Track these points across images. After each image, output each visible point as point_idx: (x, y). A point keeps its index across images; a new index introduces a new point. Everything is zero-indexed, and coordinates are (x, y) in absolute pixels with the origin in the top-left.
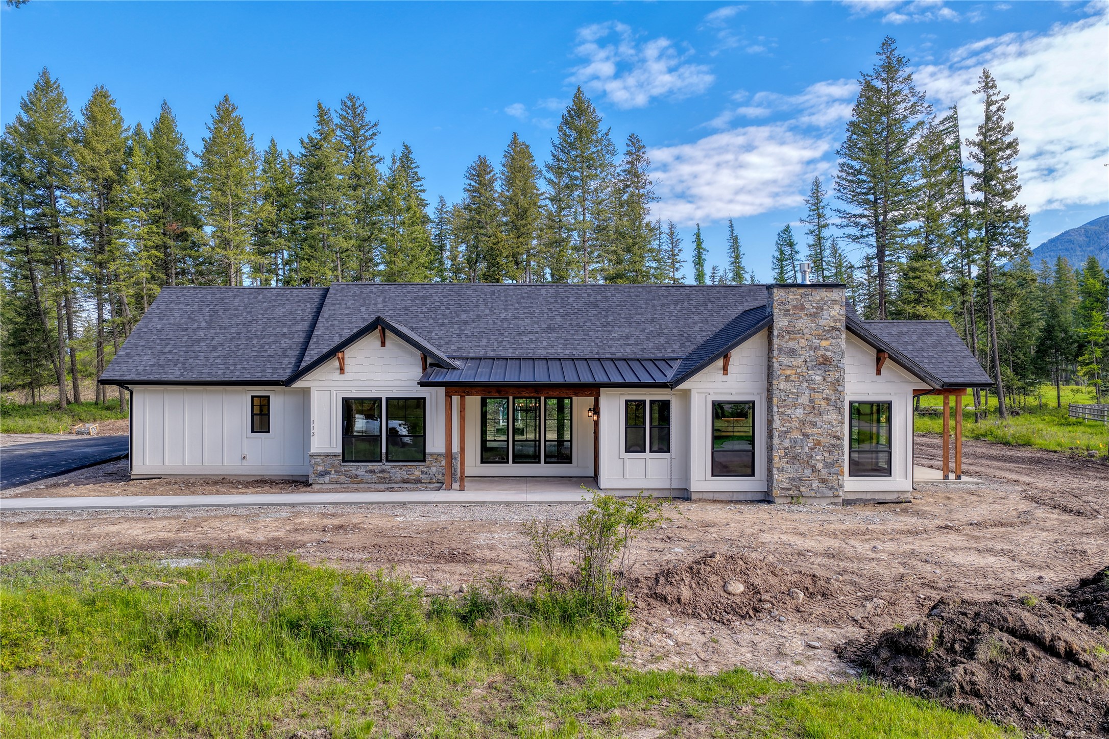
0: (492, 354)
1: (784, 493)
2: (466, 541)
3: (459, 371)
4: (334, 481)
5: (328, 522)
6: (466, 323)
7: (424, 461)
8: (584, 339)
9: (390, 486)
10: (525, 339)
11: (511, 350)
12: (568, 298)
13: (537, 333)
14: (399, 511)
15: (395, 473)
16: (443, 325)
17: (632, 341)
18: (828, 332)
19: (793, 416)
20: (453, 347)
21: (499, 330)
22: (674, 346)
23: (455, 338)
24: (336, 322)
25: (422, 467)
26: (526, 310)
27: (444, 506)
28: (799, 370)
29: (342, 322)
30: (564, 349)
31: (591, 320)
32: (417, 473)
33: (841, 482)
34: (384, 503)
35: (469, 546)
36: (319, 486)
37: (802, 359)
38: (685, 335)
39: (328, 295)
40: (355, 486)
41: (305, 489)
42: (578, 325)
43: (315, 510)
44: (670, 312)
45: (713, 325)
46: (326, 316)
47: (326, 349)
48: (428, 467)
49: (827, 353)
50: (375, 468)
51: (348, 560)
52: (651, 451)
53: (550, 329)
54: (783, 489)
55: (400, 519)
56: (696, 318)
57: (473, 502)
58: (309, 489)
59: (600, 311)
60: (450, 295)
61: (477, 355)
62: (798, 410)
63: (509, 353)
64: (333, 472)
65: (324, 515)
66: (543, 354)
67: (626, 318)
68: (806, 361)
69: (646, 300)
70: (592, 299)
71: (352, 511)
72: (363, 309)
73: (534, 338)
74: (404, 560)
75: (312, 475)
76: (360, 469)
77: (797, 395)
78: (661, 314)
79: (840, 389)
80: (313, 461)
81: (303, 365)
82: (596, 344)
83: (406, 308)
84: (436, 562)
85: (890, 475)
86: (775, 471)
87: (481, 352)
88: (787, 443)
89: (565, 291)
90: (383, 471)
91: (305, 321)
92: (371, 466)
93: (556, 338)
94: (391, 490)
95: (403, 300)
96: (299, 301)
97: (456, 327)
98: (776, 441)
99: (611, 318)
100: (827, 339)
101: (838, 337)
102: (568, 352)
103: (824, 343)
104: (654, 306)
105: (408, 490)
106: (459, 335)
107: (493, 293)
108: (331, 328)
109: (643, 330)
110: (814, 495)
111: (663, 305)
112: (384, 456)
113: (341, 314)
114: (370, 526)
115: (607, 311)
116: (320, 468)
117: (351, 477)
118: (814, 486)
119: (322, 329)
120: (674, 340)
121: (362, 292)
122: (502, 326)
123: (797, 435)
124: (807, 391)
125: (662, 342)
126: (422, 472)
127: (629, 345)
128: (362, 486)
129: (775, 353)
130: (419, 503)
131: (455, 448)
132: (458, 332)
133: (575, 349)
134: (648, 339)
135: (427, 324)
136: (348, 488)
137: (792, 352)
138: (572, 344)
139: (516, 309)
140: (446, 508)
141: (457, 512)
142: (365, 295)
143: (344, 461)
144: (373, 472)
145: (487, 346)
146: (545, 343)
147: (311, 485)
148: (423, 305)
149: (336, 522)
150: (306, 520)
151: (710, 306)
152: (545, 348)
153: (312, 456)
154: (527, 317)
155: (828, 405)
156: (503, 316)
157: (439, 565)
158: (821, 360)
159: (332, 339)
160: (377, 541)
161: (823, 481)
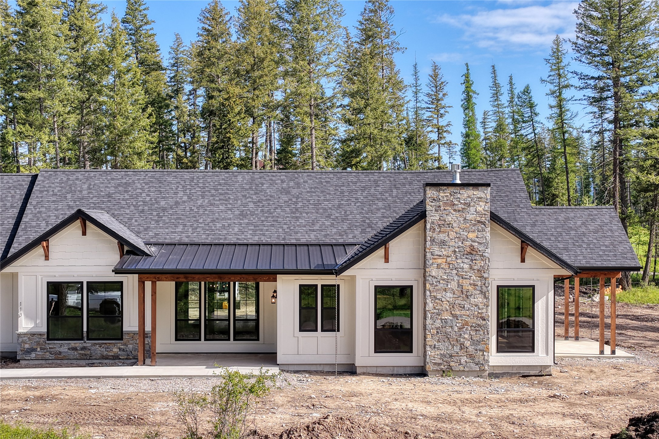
0: (186, 240)
1: (436, 367)
2: (144, 409)
3: (152, 258)
4: (40, 357)
5: (30, 393)
6: (164, 210)
7: (121, 339)
8: (272, 225)
9: (90, 361)
10: (219, 225)
11: (204, 236)
12: (263, 184)
13: (230, 219)
14: (94, 384)
15: (95, 350)
16: (143, 211)
17: (317, 227)
18: (474, 225)
19: (443, 299)
20: (151, 233)
21: (195, 217)
22: (356, 232)
23: (153, 225)
24: (43, 209)
25: (119, 344)
26: (222, 197)
27: (134, 380)
28: (449, 259)
29: (48, 209)
30: (254, 235)
31: (281, 207)
32: (115, 350)
33: (486, 358)
34: (81, 377)
35: (145, 412)
36: (26, 362)
37: (452, 249)
38: (367, 221)
39: (37, 182)
40: (59, 362)
41: (12, 365)
42: (269, 211)
43: (21, 383)
44: (357, 199)
45: (394, 211)
46: (34, 203)
47: (34, 236)
48: (125, 344)
49: (474, 244)
50: (77, 345)
51: (44, 423)
52: (323, 330)
53: (243, 215)
54: (435, 364)
55: (93, 391)
56: (380, 204)
57: (160, 376)
58: (17, 365)
59: (291, 197)
60: (151, 182)
61: (173, 241)
62: (448, 294)
63: (203, 239)
64: (39, 349)
65: (28, 388)
66: (234, 240)
67: (314, 204)
68: (455, 251)
69: (336, 186)
70: (285, 185)
71: (52, 384)
72: (69, 196)
73: (226, 224)
74: (89, 424)
75: (19, 352)
76: (63, 347)
77: (447, 282)
78: (348, 200)
79: (485, 275)
80: (21, 340)
81: (12, 251)
82: (284, 230)
83: (109, 195)
84: (115, 425)
85: (533, 351)
86: (428, 348)
87: (176, 238)
88: (438, 323)
89: (260, 178)
90: (84, 348)
91: (14, 207)
92: (73, 343)
93: (247, 224)
94: (92, 365)
95: (107, 187)
96: (10, 188)
97: (155, 213)
98: (429, 321)
99: (300, 204)
100: (474, 231)
101: (483, 230)
102: (256, 238)
103: (471, 236)
104: (342, 192)
105: (107, 365)
106: (157, 221)
107: (192, 179)
108: (39, 215)
109: (329, 216)
110: (462, 369)
111: (351, 191)
112: (85, 334)
113: (48, 201)
114: (67, 397)
115: (297, 198)
116: (27, 346)
117: (56, 354)
118: (462, 361)
119: (30, 216)
120: (356, 226)
121: (68, 179)
122: (197, 212)
123: (446, 316)
124: (456, 278)
125: (345, 227)
126: (120, 349)
127: (314, 231)
128: (65, 362)
129: (428, 243)
130: (112, 377)
131: (148, 328)
132: (156, 218)
133: (264, 235)
134: (332, 225)
135: (128, 211)
136: (53, 363)
137: (443, 243)
138: (262, 230)
139: (213, 196)
140: (134, 382)
141: (145, 385)
142: (71, 182)
143: (48, 339)
144: (75, 349)
145: (182, 232)
146: (236, 229)
147: (19, 361)
148: (126, 191)
149: (37, 393)
150: (12, 392)
151: (395, 192)
152: (236, 234)
153: (19, 335)
154: (222, 205)
155: (475, 289)
156: (199, 202)
157: (116, 427)
158: (468, 250)
159: (39, 225)
160: (70, 408)
161: (471, 356)
